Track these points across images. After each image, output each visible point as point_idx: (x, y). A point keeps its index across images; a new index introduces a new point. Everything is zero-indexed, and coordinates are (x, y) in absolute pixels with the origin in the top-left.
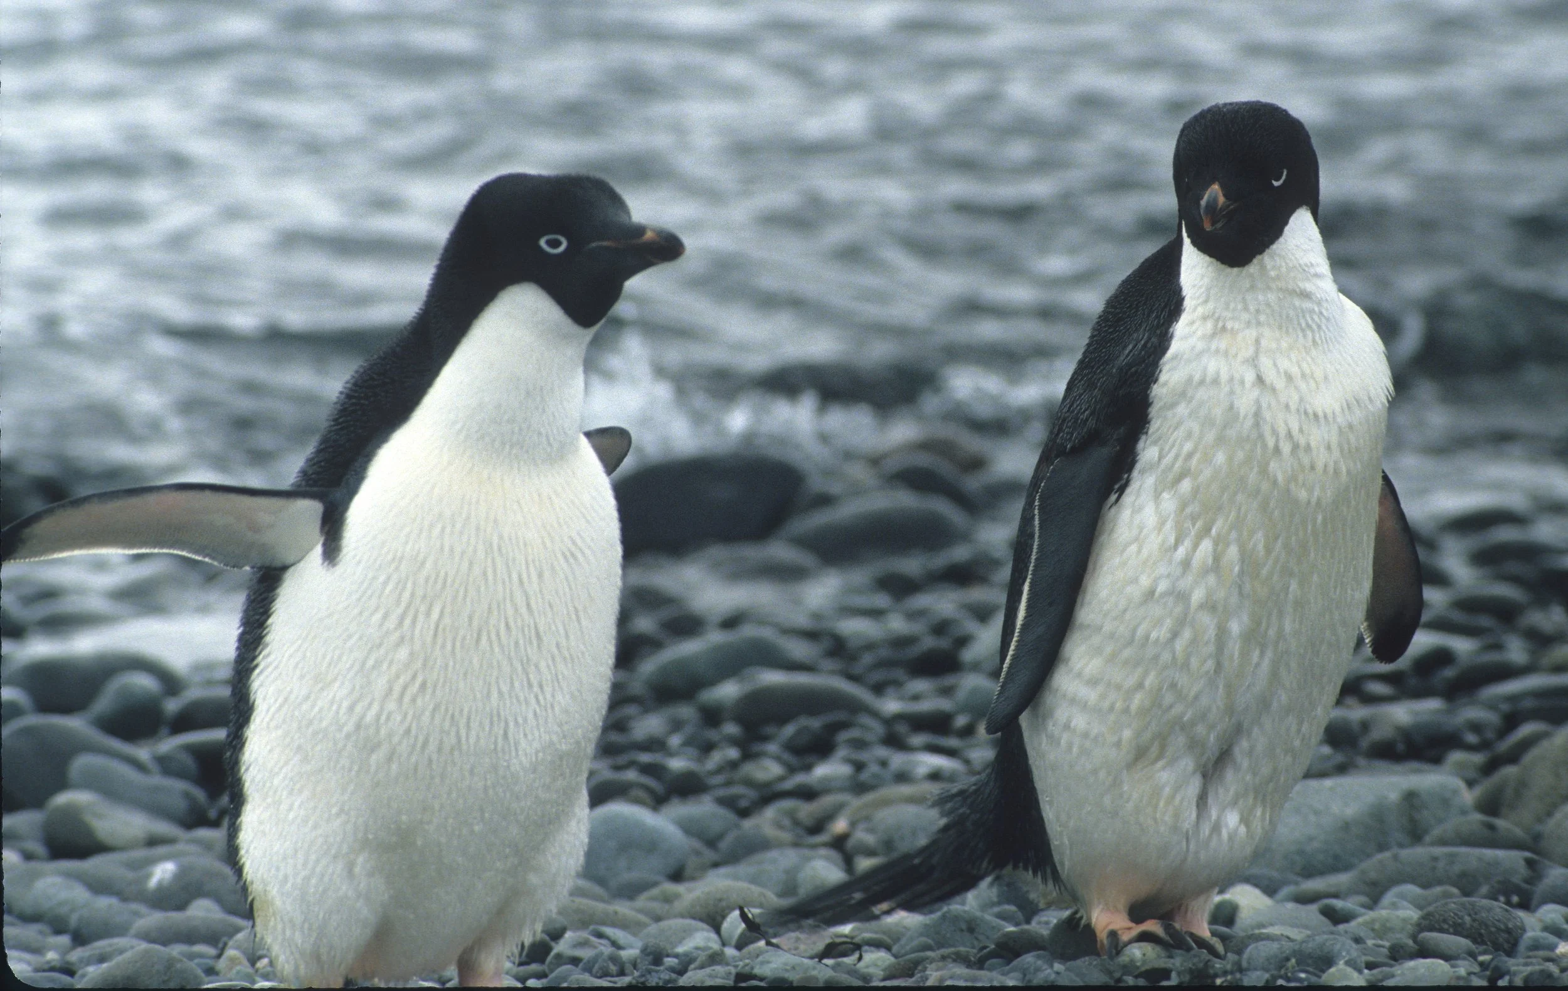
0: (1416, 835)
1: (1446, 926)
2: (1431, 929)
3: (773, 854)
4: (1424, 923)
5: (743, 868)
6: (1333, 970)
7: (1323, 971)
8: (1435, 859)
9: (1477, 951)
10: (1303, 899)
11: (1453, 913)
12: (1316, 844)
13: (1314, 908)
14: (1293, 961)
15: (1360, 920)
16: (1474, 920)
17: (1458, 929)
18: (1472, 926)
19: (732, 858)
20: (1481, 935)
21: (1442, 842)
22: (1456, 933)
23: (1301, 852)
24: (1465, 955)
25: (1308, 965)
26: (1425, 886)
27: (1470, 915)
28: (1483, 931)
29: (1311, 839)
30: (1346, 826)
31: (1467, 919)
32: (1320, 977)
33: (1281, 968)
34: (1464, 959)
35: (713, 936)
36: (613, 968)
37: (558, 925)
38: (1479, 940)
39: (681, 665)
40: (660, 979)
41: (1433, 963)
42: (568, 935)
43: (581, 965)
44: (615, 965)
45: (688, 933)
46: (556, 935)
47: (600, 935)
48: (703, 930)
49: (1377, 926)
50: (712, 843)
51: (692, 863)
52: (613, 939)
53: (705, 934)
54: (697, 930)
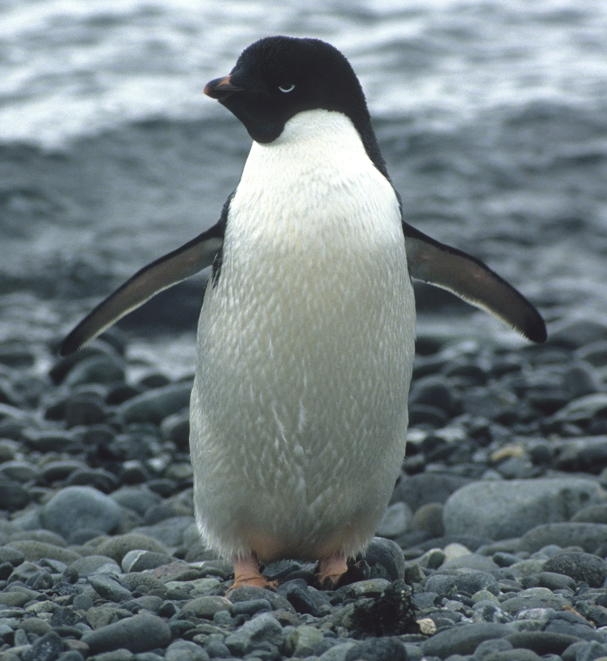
0: (567, 515)
1: (561, 569)
2: (552, 570)
3: (175, 520)
4: (547, 566)
5: (156, 528)
6: (478, 593)
7: (473, 593)
8: (572, 530)
9: (576, 584)
10: (489, 553)
11: (566, 561)
12: (504, 521)
13: (491, 558)
14: (456, 587)
15: (515, 565)
16: (578, 566)
17: (568, 571)
18: (577, 569)
19: (151, 522)
20: (582, 575)
21: (582, 520)
22: (566, 574)
23: (496, 525)
24: (567, 587)
25: (465, 590)
26: (564, 546)
27: (576, 562)
28: (583, 573)
29: (502, 517)
30: (525, 510)
31: (574, 565)
32: (470, 597)
33: (448, 591)
34: (566, 589)
35: (116, 566)
36: (46, 584)
37: (19, 557)
38: (581, 578)
39: (146, 405)
40: (68, 590)
41: (542, 590)
42: (26, 563)
43: (26, 582)
44: (47, 582)
45: (102, 564)
46: (17, 563)
47: (45, 564)
48: (110, 562)
49: (525, 569)
50: (141, 513)
51: (126, 524)
52: (54, 567)
53: (111, 565)
54: (106, 562)
